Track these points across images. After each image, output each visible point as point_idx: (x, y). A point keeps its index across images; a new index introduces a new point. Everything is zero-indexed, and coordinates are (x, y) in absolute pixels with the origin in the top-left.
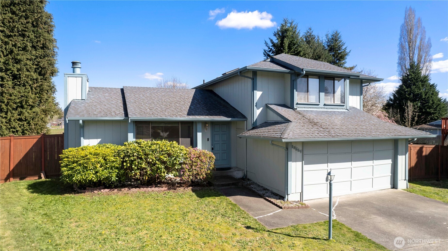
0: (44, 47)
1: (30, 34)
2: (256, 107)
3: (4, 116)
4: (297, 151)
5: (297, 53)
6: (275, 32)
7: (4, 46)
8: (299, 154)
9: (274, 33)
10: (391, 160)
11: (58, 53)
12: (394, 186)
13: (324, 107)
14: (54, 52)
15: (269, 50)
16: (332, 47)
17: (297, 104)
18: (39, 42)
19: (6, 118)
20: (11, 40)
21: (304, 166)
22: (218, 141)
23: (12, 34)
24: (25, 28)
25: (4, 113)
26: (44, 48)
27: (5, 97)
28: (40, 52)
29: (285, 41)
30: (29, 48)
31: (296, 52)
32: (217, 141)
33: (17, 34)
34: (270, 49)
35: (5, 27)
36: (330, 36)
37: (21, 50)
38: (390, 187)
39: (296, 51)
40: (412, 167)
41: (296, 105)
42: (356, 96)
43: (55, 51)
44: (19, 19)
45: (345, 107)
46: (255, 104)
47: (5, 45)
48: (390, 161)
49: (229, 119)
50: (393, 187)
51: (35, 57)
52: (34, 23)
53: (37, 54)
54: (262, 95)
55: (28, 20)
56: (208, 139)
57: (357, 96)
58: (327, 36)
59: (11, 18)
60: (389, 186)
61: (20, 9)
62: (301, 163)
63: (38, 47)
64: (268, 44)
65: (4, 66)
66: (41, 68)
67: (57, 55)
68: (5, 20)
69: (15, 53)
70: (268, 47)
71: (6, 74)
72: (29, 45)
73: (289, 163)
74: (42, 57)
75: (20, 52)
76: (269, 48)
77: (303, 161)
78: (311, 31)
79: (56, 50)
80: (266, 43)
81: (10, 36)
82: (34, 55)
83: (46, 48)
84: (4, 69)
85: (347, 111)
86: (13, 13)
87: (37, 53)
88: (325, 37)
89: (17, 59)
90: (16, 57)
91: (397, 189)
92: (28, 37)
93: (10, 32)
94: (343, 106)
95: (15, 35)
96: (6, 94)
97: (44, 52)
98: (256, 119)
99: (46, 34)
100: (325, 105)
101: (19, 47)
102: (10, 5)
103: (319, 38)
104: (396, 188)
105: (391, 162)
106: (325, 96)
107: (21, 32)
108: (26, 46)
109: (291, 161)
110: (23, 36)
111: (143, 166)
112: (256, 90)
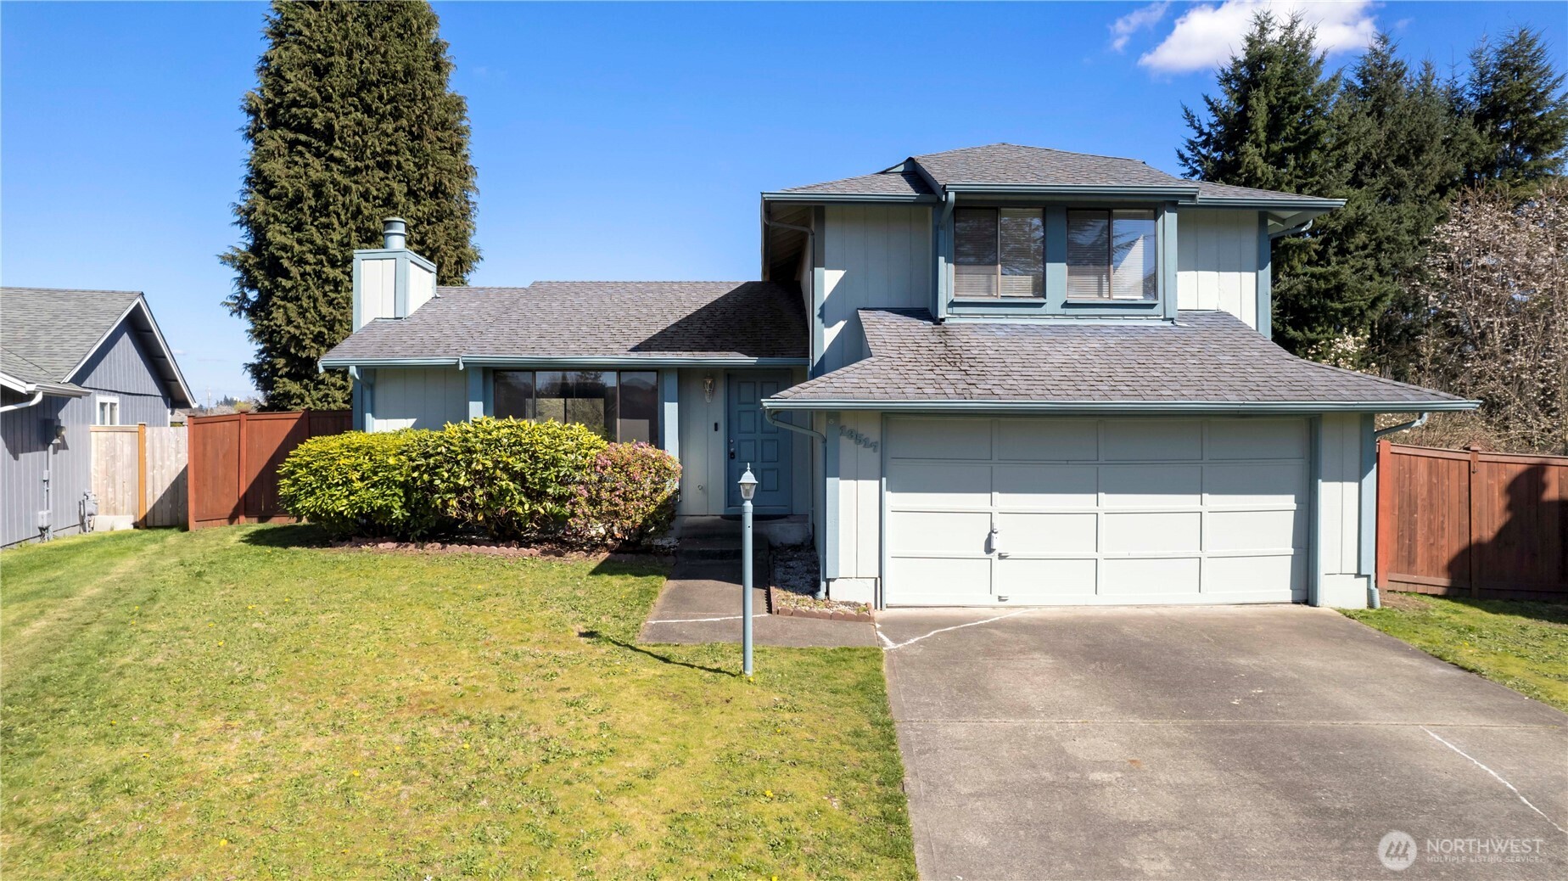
0: (438, 191)
1: (402, 160)
2: (820, 320)
3: (340, 383)
4: (861, 446)
5: (1305, 140)
6: (1223, 71)
7: (340, 198)
8: (871, 457)
9: (1220, 73)
10: (1292, 497)
11: (478, 206)
12: (1306, 593)
13: (1063, 311)
14: (467, 202)
15: (1204, 138)
16: (1495, 99)
17: (952, 304)
18: (425, 179)
19: (343, 388)
20: (356, 182)
21: (888, 495)
22: (750, 433)
23: (359, 164)
24: (390, 144)
25: (340, 376)
26: (440, 195)
27: (338, 333)
28: (428, 206)
29: (1254, 102)
30: (400, 198)
31: (1303, 137)
32: (745, 432)
33: (371, 163)
34: (1205, 134)
35: (343, 150)
36: (1491, 57)
37: (380, 206)
38: (1289, 599)
39: (1305, 133)
40: (1480, 545)
41: (950, 310)
42: (1237, 274)
43: (471, 200)
44: (379, 122)
45: (1158, 310)
46: (817, 311)
47: (344, 196)
48: (1288, 502)
49: (753, 360)
50: (1302, 597)
51: (415, 222)
52: (414, 129)
53: (420, 214)
54: (842, 281)
55: (399, 123)
56: (716, 425)
57: (1240, 271)
58: (1475, 56)
59: (359, 123)
60: (1287, 594)
61: (381, 98)
62: (877, 482)
63: (422, 193)
64: (1196, 119)
65: (341, 251)
66: (430, 249)
67: (476, 211)
68: (345, 130)
69: (364, 215)
70: (1195, 128)
71: (343, 272)
72: (400, 189)
73: (829, 480)
74: (434, 220)
75: (377, 211)
76: (1201, 133)
77: (884, 480)
78: (1389, 46)
79: (473, 197)
80: (1188, 115)
81: (357, 171)
82: (412, 216)
83: (443, 193)
84: (340, 258)
85: (1168, 324)
86: (368, 110)
87: (419, 210)
88: (1469, 61)
89: (368, 230)
90: (367, 224)
91: (1315, 606)
92: (399, 167)
93: (356, 159)
94: (1152, 306)
95: (367, 167)
96: (341, 325)
97: (438, 205)
98: (823, 358)
99: (446, 155)
100: (1066, 305)
101: (375, 198)
102: (360, 89)
103: (1432, 71)
104: (1313, 605)
105: (1294, 507)
106: (1070, 273)
107: (383, 158)
108: (391, 194)
109: (836, 475)
110: (385, 166)
111: (461, 482)
112: (822, 265)
